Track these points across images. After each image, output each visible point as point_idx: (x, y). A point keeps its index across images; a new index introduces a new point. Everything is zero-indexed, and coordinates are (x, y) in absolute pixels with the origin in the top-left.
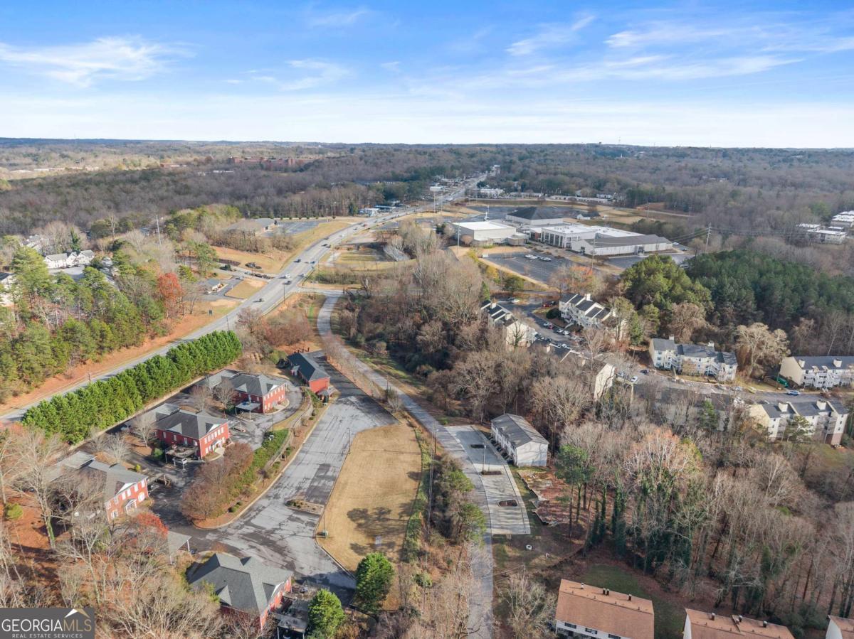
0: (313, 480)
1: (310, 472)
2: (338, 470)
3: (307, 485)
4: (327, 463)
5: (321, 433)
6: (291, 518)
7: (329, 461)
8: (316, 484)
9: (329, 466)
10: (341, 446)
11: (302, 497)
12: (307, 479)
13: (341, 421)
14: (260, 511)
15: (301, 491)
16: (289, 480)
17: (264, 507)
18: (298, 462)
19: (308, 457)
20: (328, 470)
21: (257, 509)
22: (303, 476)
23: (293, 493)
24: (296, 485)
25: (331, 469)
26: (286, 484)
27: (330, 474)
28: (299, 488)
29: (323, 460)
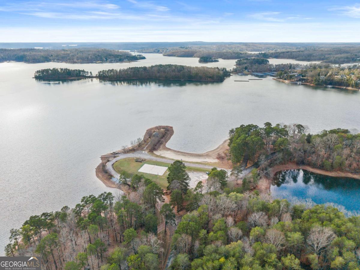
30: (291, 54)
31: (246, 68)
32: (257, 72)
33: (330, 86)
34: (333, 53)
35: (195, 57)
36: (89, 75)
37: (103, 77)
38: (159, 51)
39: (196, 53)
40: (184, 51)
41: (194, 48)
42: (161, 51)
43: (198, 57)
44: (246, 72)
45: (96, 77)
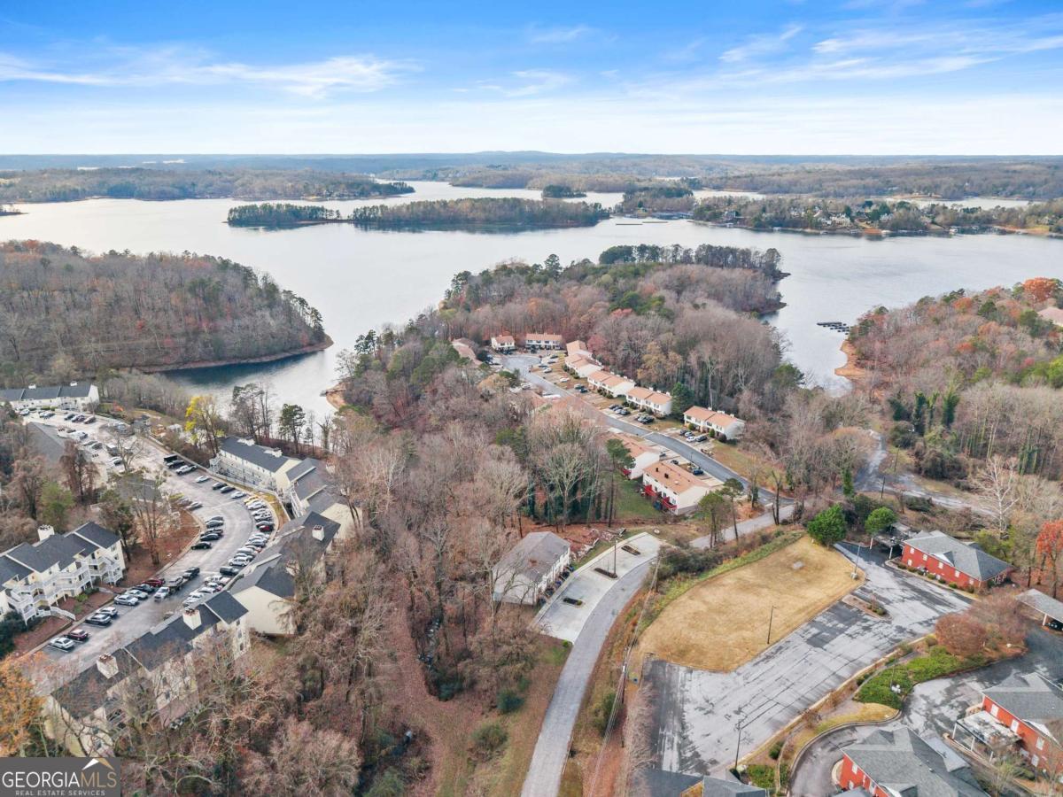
0: (842, 631)
1: (841, 644)
2: (799, 631)
3: (854, 628)
4: (809, 646)
5: (789, 701)
6: (889, 602)
7: (805, 648)
8: (841, 626)
9: (809, 641)
10: (772, 663)
11: (865, 617)
12: (850, 636)
13: (738, 712)
14: (926, 622)
15: (864, 625)
16: (877, 643)
17: (921, 624)
18: (854, 664)
19: (835, 666)
20: (815, 636)
21: (929, 625)
22: (855, 641)
23: (876, 626)
24: (868, 635)
25: (809, 636)
26: (884, 640)
27: (814, 631)
28: (868, 629)
29: (815, 653)
30: (751, 181)
31: (641, 205)
32: (662, 211)
33: (777, 228)
34: (842, 177)
35: (529, 188)
36: (335, 216)
37: (363, 221)
38: (435, 175)
39: (531, 178)
40: (499, 175)
41: (523, 169)
42: (441, 175)
43: (539, 188)
44: (641, 211)
45: (348, 221)
